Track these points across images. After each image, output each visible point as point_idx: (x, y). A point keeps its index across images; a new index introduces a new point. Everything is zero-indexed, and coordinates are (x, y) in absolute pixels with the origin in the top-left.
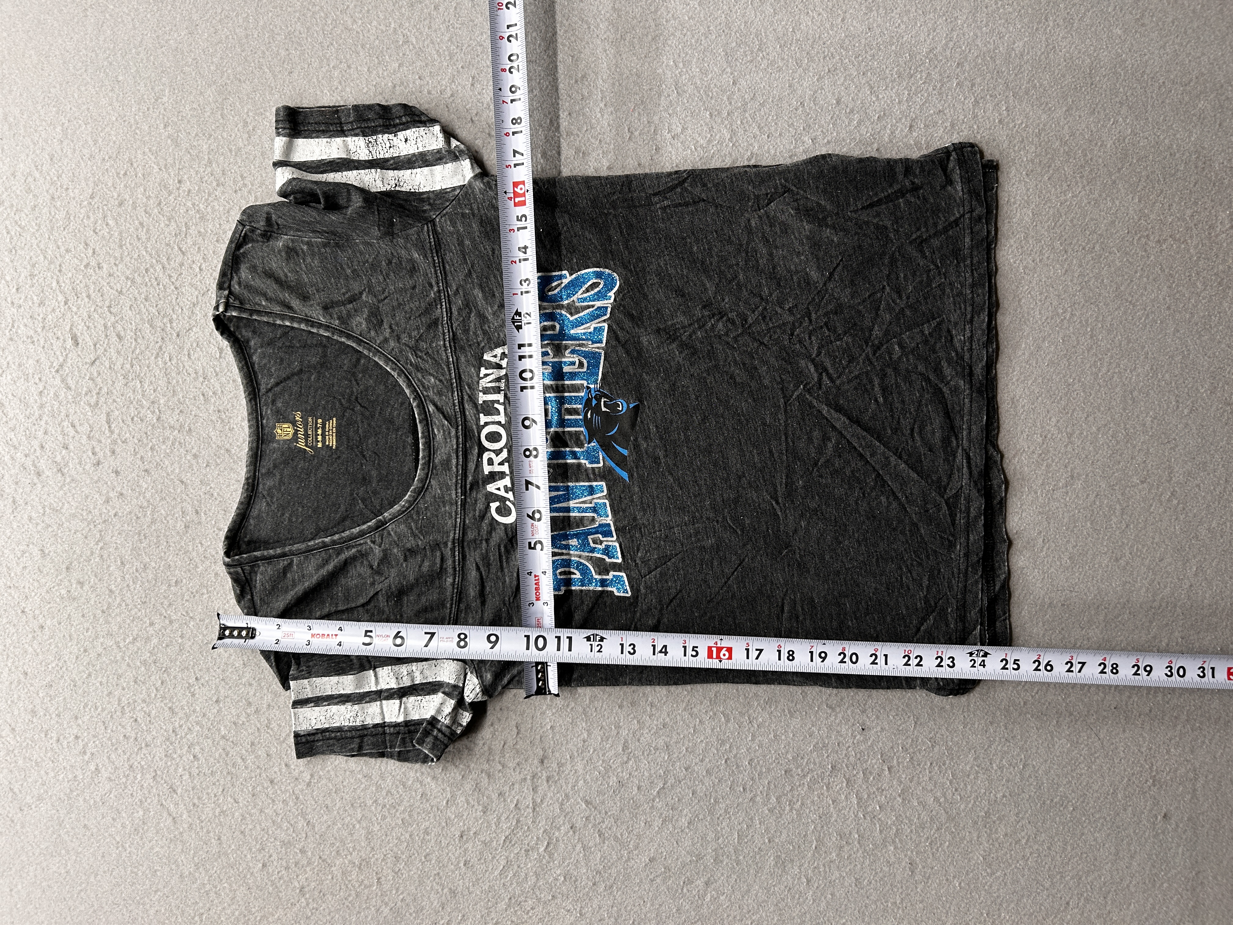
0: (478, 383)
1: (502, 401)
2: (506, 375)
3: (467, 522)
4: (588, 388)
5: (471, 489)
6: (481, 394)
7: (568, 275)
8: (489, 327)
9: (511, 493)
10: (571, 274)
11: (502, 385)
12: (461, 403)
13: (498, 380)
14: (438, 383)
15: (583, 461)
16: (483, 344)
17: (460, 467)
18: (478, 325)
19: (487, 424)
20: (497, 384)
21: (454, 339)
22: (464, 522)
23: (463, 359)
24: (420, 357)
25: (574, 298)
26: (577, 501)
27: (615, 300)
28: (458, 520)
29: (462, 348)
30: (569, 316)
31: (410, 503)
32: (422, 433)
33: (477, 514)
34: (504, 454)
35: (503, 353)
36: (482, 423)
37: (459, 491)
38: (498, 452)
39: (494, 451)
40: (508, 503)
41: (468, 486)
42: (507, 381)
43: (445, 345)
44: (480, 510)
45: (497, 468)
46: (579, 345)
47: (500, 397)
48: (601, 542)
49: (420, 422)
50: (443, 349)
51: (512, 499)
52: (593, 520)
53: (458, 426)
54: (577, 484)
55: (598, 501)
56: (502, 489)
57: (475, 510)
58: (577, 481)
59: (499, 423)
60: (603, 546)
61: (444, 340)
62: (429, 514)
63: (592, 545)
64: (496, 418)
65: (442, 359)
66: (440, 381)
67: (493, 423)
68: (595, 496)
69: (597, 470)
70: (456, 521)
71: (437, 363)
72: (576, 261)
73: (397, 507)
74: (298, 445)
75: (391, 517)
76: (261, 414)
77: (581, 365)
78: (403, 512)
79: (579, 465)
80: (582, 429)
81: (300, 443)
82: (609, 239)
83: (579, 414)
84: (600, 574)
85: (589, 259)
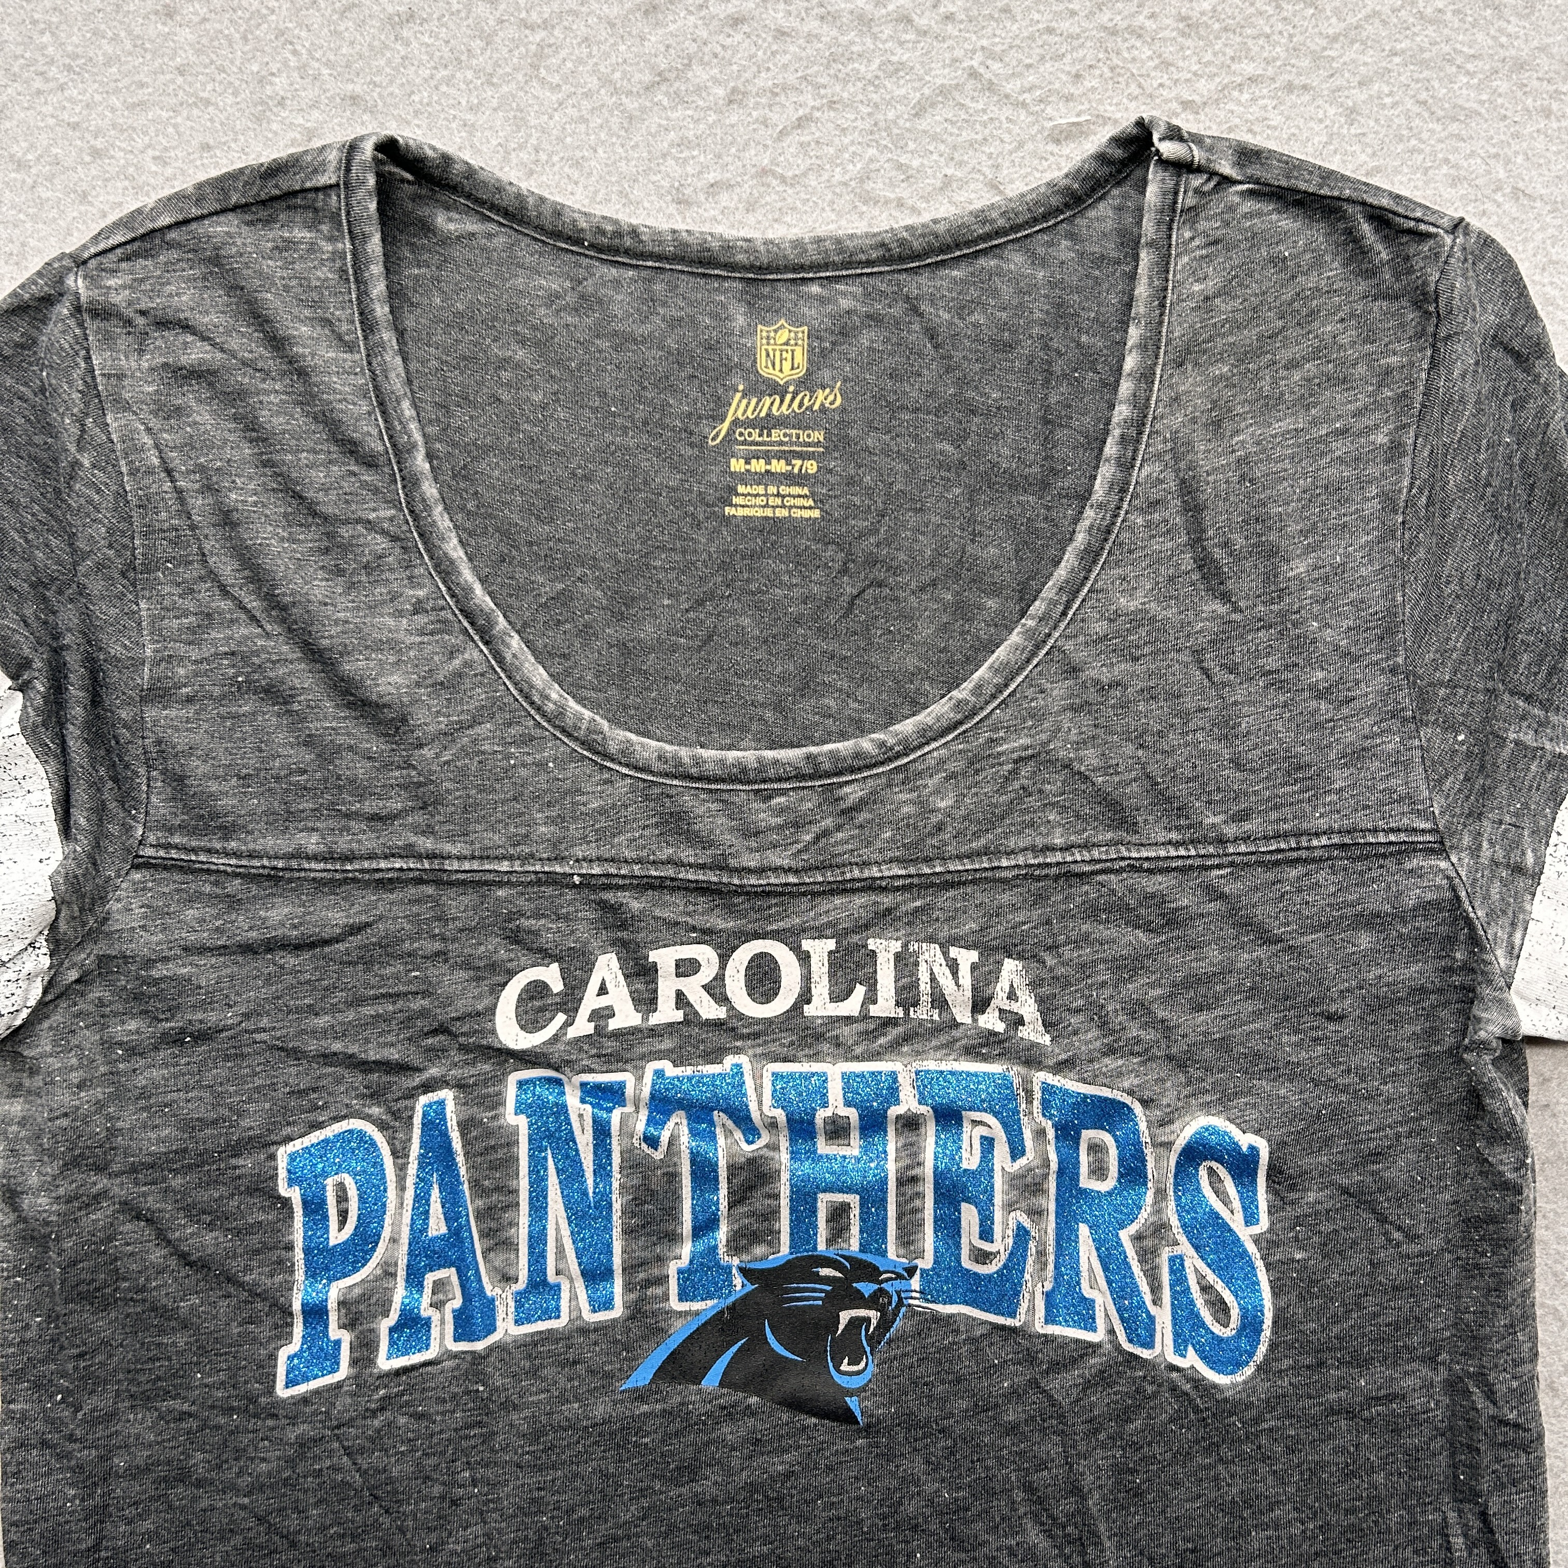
0: (931, 939)
1: (874, 1011)
2: (956, 1025)
3: (501, 893)
4: (911, 1271)
5: (604, 905)
6: (896, 946)
7: (1256, 1230)
8: (1103, 984)
9: (589, 1028)
10: (1257, 1240)
11: (923, 1013)
12: (871, 886)
13: (940, 1001)
14: (935, 819)
15: (686, 1250)
16: (1050, 961)
17: (670, 872)
18: (1109, 952)
19: (804, 958)
20: (925, 999)
21: (1069, 875)
22: (500, 884)
23: (1006, 898)
24: (1014, 772)
25: (1185, 1248)
26: (566, 1232)
27: (1173, 1368)
28: (505, 866)
29: (1040, 899)
30: (1133, 1229)
31: (556, 719)
32: (776, 762)
33: (525, 923)
34: (710, 1010)
35: (1020, 1021)
36: (807, 945)
37: (596, 870)
38: (716, 990)
39: (720, 978)
40: (561, 1018)
41: (609, 896)
42: (937, 1029)
43: (1052, 849)
44: (536, 933)
45: (667, 986)
46: (1041, 1253)
47: (885, 1006)
48: (438, 1305)
49: (809, 757)
50: (1040, 841)
51: (573, 1033)
52: (507, 1279)
53: (796, 872)
54: (617, 1232)
55: (565, 1295)
56: (603, 1001)
57: (538, 916)
58: (628, 1232)
59: (805, 997)
60: (426, 1311)
61: (1067, 848)
62: (523, 772)
63: (430, 1278)
64: (821, 988)
65: (1006, 835)
66: (940, 827)
67: (807, 979)
68: (580, 1284)
69: (659, 1291)
70: (499, 858)
71: (994, 819)
72: (1298, 1256)
73: (538, 675)
74: (739, 395)
75: (508, 657)
76: (837, 279)
77: (983, 1257)
78: (527, 697)
79: (674, 1238)
80: (785, 1249)
81: (745, 402)
82: (1361, 1362)
83: (830, 1242)
84: (342, 1304)
85: (1301, 1298)
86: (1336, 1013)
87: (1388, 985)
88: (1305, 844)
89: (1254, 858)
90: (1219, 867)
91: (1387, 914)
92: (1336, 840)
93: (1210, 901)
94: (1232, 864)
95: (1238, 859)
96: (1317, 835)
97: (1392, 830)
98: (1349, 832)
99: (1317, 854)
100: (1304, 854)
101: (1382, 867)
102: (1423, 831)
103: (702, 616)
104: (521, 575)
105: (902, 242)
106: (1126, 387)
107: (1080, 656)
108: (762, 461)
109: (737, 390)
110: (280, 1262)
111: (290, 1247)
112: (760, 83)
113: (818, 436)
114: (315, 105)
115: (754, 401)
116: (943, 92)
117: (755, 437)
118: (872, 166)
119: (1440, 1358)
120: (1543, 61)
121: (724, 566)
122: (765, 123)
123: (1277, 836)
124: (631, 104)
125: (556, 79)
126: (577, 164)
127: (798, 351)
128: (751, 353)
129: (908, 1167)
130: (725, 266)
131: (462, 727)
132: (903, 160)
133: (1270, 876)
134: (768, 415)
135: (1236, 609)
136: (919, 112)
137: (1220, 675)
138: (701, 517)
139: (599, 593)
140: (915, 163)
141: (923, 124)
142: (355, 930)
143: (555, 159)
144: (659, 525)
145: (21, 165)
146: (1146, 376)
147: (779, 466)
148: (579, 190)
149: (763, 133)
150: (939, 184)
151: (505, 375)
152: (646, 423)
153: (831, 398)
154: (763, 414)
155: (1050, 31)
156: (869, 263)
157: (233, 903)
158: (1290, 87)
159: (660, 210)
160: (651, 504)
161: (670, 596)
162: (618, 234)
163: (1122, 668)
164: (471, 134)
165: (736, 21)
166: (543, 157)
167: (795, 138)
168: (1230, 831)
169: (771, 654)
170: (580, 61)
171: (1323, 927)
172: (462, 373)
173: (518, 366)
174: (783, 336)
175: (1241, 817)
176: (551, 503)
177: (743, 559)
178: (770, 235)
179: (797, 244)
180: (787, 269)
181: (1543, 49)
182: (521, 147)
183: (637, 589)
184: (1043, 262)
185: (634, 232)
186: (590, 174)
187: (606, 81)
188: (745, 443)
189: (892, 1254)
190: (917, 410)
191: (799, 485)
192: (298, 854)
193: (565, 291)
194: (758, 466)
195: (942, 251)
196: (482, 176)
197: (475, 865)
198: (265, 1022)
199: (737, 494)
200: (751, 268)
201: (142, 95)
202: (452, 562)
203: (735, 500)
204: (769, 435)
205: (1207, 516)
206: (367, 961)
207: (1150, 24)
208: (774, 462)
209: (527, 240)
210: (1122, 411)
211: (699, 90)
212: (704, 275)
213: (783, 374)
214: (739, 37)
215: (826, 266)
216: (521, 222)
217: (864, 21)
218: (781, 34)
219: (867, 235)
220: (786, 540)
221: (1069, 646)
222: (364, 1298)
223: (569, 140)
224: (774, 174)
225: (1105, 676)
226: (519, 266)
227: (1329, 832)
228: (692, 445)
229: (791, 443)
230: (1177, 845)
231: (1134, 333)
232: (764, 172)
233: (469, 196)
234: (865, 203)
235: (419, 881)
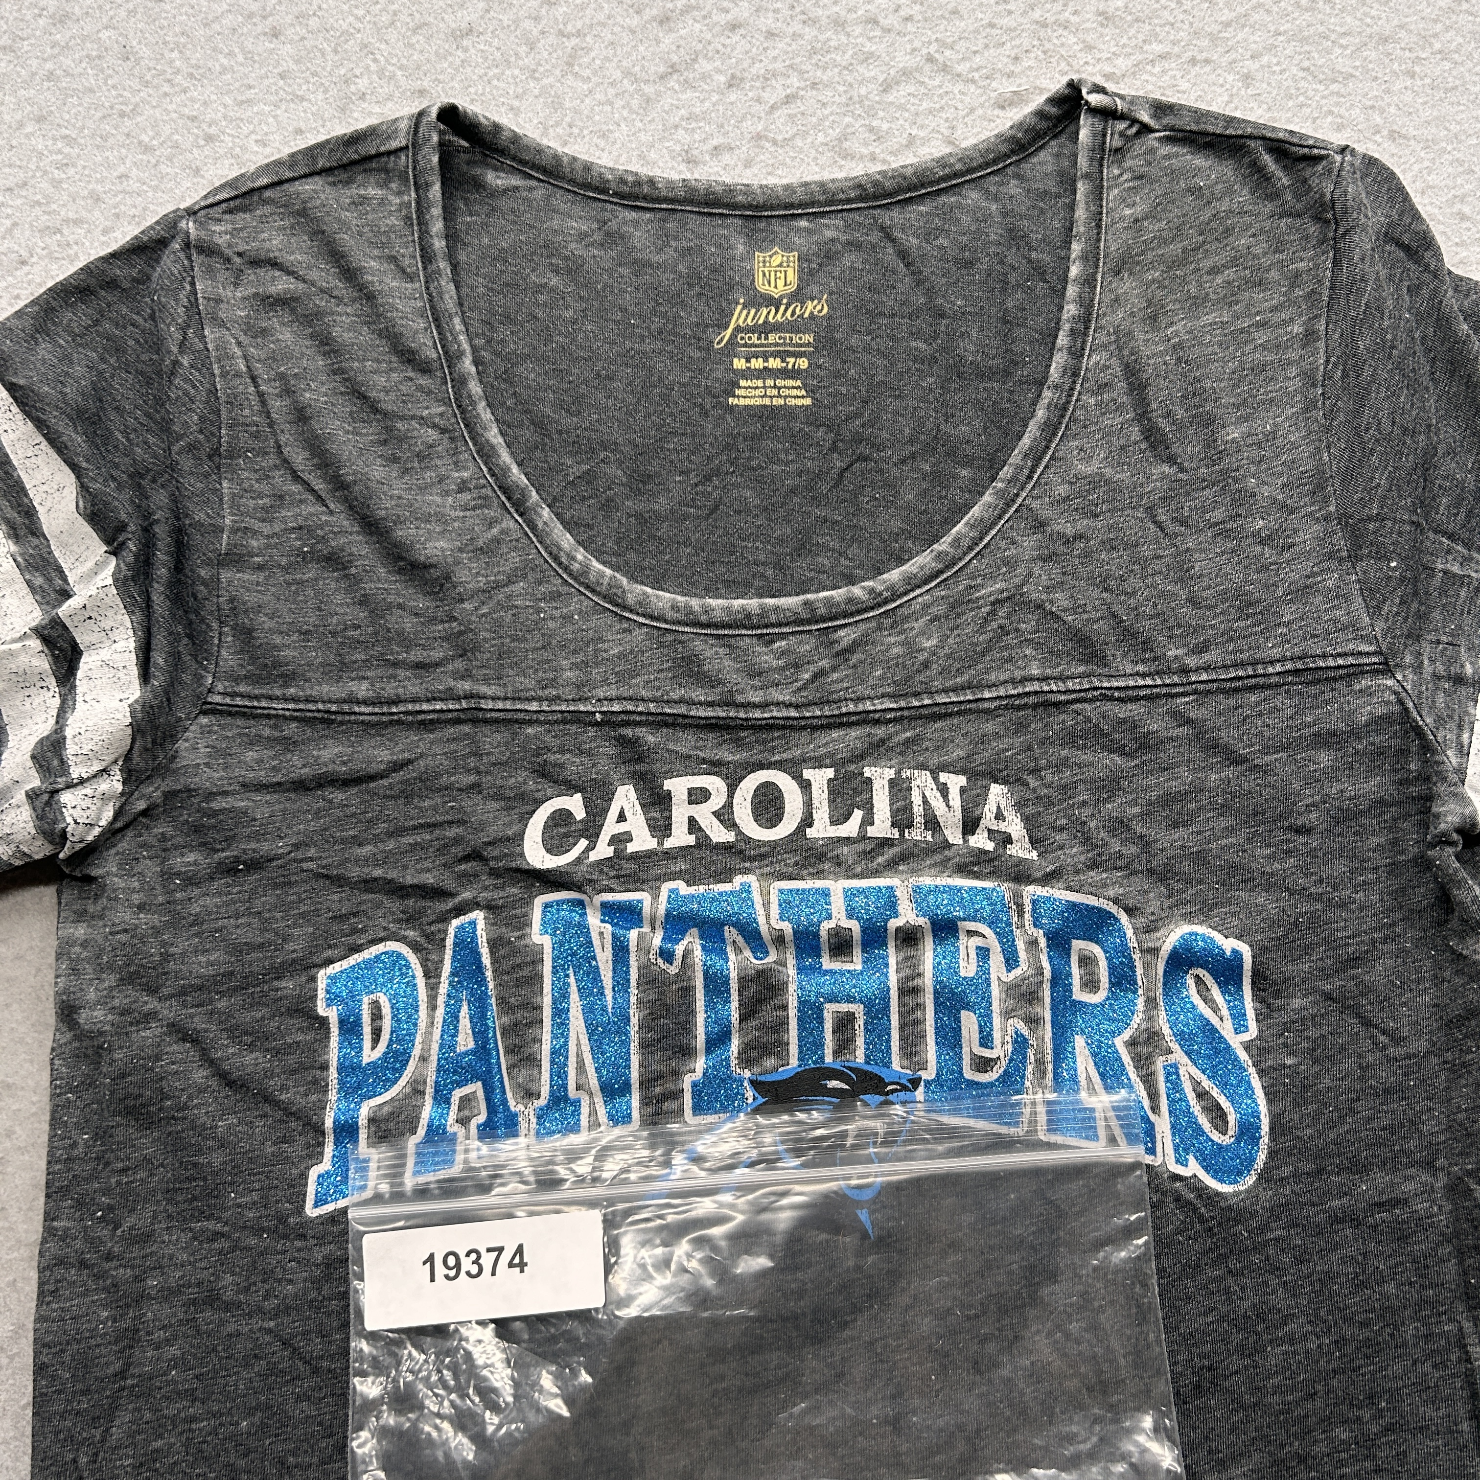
0: (923, 767)
1: (872, 832)
2: (947, 845)
3: (530, 731)
4: (915, 1082)
5: (623, 741)
6: (890, 773)
7: (1246, 1037)
8: (1084, 803)
9: (609, 852)
10: (1247, 1046)
11: (918, 834)
12: (865, 719)
13: (932, 823)
14: (922, 657)
15: (700, 1064)
16: (1033, 782)
17: (682, 710)
18: (1088, 773)
19: (806, 786)
20: (919, 820)
21: (1047, 704)
22: (530, 723)
23: (989, 727)
24: (993, 613)
25: (1179, 1056)
26: (586, 1047)
27: (1176, 1177)
28: (534, 706)
29: (1021, 727)
30: (1127, 1034)
31: (581, 576)
32: (776, 608)
33: (552, 758)
34: (719, 834)
35: (1008, 840)
36: (807, 774)
37: (616, 708)
38: (725, 816)
39: (729, 805)
40: (583, 843)
41: (628, 732)
42: (929, 850)
43: (1029, 679)
44: (562, 766)
45: (680, 813)
46: (1040, 1062)
47: (882, 827)
48: (463, 1122)
49: (806, 603)
50: (1018, 674)
51: (593, 856)
52: (530, 1095)
53: (797, 707)
54: (634, 1047)
55: (585, 1110)
56: (622, 828)
57: (563, 752)
58: (644, 1046)
59: (807, 821)
60: (452, 1127)
61: (1043, 679)
62: (551, 624)
63: (457, 1094)
64: (822, 813)
65: (987, 671)
66: (926, 665)
67: (808, 805)
68: (599, 1100)
69: (673, 1105)
70: (529, 700)
71: (976, 656)
72: (1289, 1062)
73: (566, 540)
74: (739, 307)
75: (540, 525)
76: (822, 214)
77: (984, 1064)
78: (556, 559)
79: (688, 1052)
80: (794, 1062)
81: (745, 312)
82: (1359, 1168)
83: (836, 1053)
84: (371, 1120)
85: (1296, 1104)
86: (1304, 826)
87: (1350, 798)
88: (1261, 671)
89: (1215, 685)
90: (1184, 694)
91: (1343, 733)
92: (1289, 666)
93: (1179, 726)
94: (1195, 692)
95: (1201, 687)
96: (1272, 663)
97: (1340, 655)
98: (1300, 658)
99: (1273, 680)
100: (1261, 681)
101: (1333, 690)
102: (1368, 654)
103: (710, 489)
104: (553, 458)
105: (876, 183)
106: (1072, 291)
107: (1046, 513)
108: (760, 360)
109: (738, 303)
110: (315, 1082)
111: (325, 1067)
112: (754, 71)
113: (808, 338)
114: (390, 98)
115: (753, 311)
116: (906, 73)
117: (755, 340)
118: (849, 130)
119: (1438, 1164)
120: (1402, 34)
121: (728, 447)
122: (759, 101)
123: (1235, 665)
124: (649, 89)
125: (587, 73)
126: (604, 136)
127: (790, 272)
128: (751, 274)
129: (909, 978)
130: (727, 206)
131: (498, 586)
132: (874, 124)
133: (1232, 702)
134: (766, 322)
135: (1182, 470)
136: (886, 88)
137: (1171, 528)
138: (708, 406)
139: (620, 472)
140: (885, 126)
141: (890, 98)
142: (398, 766)
143: (586, 132)
144: (671, 414)
145: (147, 149)
146: (1089, 282)
147: (775, 363)
148: (606, 154)
149: (757, 108)
150: (904, 142)
151: (541, 298)
152: (660, 332)
153: (819, 307)
154: (761, 322)
155: (992, 25)
156: (849, 201)
157: (289, 744)
158: (1193, 61)
159: (673, 168)
160: (665, 398)
161: (682, 473)
162: (638, 183)
163: (1083, 524)
164: (516, 115)
165: (734, 27)
166: (576, 131)
167: (784, 111)
168: (1192, 662)
169: (770, 520)
170: (607, 59)
171: (1283, 748)
172: (505, 297)
173: (552, 290)
174: (777, 260)
175: (1202, 649)
176: (579, 399)
177: (745, 440)
178: (764, 182)
179: (787, 187)
180: (779, 207)
181: (1401, 27)
182: (557, 124)
183: (654, 467)
184: (996, 199)
185: (651, 182)
186: (614, 143)
187: (627, 73)
188: (745, 345)
189: (896, 1063)
190: (893, 315)
191: (792, 378)
192: (351, 700)
193: (593, 231)
194: (757, 364)
195: (909, 190)
196: (525, 141)
197: (508, 705)
198: (312, 852)
199: (739, 387)
200: (750, 207)
201: (250, 94)
202: (493, 447)
203: (737, 392)
204: (766, 338)
205: (1150, 392)
206: (406, 795)
207: (1074, 19)
208: (771, 360)
209: (561, 192)
210: (1070, 309)
211: (704, 77)
212: (710, 214)
213: (778, 289)
214: (736, 38)
215: (812, 204)
216: (558, 177)
217: (839, 24)
218: (771, 35)
219: (846, 179)
220: (782, 423)
221: (1035, 505)
222: (393, 1116)
223: (597, 118)
224: (766, 138)
225: (1069, 530)
226: (553, 211)
227: (1282, 660)
228: (700, 348)
229: (785, 344)
230: (1144, 676)
231: (1076, 248)
232: (759, 137)
233: (514, 159)
234: (845, 158)
235: (458, 721)
